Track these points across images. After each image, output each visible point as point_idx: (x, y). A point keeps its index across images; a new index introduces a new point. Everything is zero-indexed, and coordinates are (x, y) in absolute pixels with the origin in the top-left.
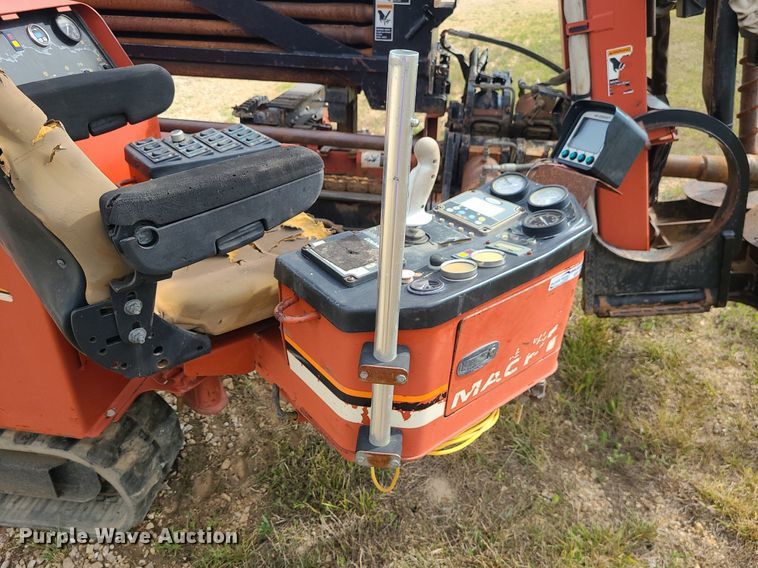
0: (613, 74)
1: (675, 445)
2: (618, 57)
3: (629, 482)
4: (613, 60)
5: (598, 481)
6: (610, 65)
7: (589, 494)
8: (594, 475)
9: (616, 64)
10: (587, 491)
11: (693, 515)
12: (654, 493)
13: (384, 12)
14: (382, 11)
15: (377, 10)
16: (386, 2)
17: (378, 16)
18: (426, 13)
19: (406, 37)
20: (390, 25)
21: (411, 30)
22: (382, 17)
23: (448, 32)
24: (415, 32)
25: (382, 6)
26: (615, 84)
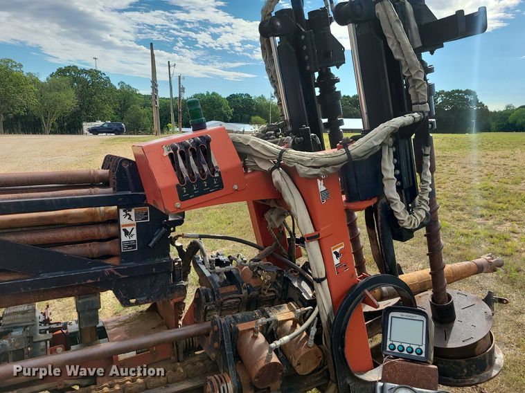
0: (337, 261)
2: (338, 250)
4: (335, 253)
6: (334, 256)
9: (337, 255)
13: (129, 229)
14: (126, 228)
15: (122, 228)
16: (129, 222)
17: (123, 233)
18: (166, 226)
19: (150, 245)
20: (135, 238)
21: (155, 239)
22: (127, 233)
23: (182, 236)
24: (158, 241)
25: (126, 225)
26: (338, 266)
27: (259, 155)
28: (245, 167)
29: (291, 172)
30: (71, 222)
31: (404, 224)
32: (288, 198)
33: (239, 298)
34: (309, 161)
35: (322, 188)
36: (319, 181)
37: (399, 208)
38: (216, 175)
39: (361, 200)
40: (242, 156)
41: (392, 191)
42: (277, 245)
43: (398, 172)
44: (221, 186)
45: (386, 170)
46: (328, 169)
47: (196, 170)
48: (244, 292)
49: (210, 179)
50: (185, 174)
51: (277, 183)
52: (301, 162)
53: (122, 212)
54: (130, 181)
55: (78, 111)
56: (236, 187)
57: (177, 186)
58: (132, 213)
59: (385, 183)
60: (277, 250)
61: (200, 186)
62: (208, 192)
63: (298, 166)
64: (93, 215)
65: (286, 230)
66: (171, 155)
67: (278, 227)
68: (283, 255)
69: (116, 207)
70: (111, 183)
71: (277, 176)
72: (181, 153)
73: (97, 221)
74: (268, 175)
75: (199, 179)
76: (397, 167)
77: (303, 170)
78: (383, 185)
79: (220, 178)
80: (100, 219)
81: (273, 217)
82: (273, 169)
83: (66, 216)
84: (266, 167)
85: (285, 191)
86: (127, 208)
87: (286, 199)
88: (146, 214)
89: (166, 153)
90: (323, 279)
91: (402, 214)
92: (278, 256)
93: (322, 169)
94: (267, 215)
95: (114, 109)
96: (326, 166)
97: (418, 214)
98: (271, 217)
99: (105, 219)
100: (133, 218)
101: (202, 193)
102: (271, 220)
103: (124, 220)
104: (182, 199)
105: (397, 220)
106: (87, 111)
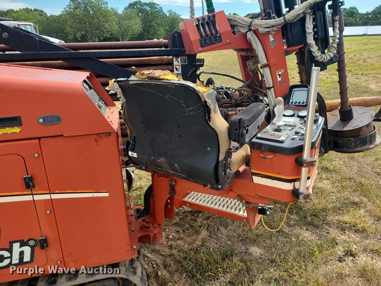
0: (279, 79)
1: (324, 210)
2: (280, 73)
3: (317, 227)
4: (279, 74)
5: (307, 230)
6: (278, 76)
7: (307, 235)
8: (305, 229)
9: (280, 76)
10: (305, 234)
11: (343, 230)
12: (327, 227)
13: (178, 67)
14: (177, 67)
15: (174, 67)
16: (178, 64)
17: (175, 69)
18: (195, 67)
19: (188, 76)
20: (180, 72)
21: (190, 73)
22: (177, 69)
23: (203, 72)
24: (191, 74)
25: (177, 65)
26: (280, 82)
27: (240, 25)
28: (234, 33)
29: (256, 32)
30: (152, 63)
31: (318, 59)
32: (254, 46)
33: (231, 103)
34: (264, 24)
35: (271, 39)
36: (270, 35)
37: (315, 49)
38: (219, 35)
39: (294, 46)
40: (233, 26)
41: (310, 40)
42: (253, 80)
43: (316, 30)
44: (221, 41)
45: (308, 28)
46: (274, 28)
47: (209, 33)
48: (233, 100)
49: (215, 37)
50: (204, 34)
51: (249, 39)
52: (260, 26)
53: (175, 59)
54: (178, 43)
55: (142, 33)
56: (228, 41)
57: (200, 40)
58: (179, 59)
59: (307, 35)
60: (253, 82)
61: (211, 41)
62: (214, 43)
63: (259, 28)
64: (162, 60)
65: (259, 73)
66: (197, 25)
67: (253, 69)
68: (256, 85)
69: (172, 57)
70: (169, 46)
71: (250, 35)
72: (202, 24)
73: (163, 63)
74: (245, 35)
75: (210, 37)
76: (315, 27)
77: (261, 30)
78: (306, 37)
79: (220, 36)
80: (164, 62)
81: (251, 63)
82: (247, 32)
83: (150, 59)
84: (243, 31)
85: (253, 42)
86: (177, 56)
87: (253, 47)
88: (186, 60)
89: (195, 24)
90: (271, 88)
91: (316, 52)
92: (253, 86)
93: (271, 28)
94: (248, 62)
95: (165, 30)
96: (273, 27)
97: (328, 55)
98: (250, 63)
99: (167, 62)
100: (180, 62)
101: (211, 44)
102: (249, 65)
103: (175, 63)
104: (202, 47)
105: (314, 56)
106: (148, 32)
